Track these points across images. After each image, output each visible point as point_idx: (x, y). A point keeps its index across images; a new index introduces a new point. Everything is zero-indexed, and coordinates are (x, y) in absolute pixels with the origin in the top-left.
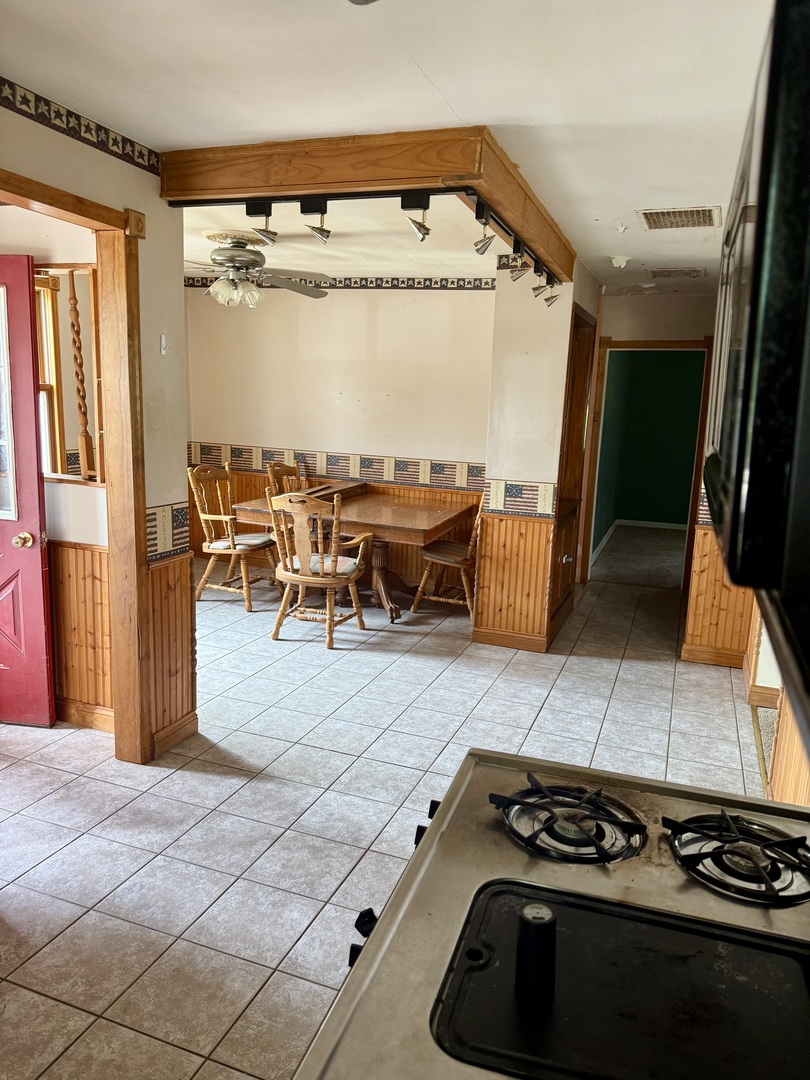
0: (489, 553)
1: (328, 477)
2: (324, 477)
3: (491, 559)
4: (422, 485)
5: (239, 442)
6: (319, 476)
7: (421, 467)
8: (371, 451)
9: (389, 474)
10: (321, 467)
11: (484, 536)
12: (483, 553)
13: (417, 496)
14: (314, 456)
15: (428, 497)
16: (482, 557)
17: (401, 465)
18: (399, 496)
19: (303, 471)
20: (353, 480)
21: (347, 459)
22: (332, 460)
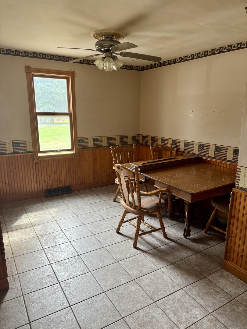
0: (236, 216)
1: (184, 152)
2: (183, 152)
3: (238, 220)
4: (228, 161)
5: (154, 135)
6: (181, 152)
7: (228, 151)
8: (204, 140)
9: (212, 153)
10: (182, 147)
11: (234, 203)
12: (233, 215)
13: (225, 166)
14: (179, 142)
15: (231, 167)
16: (232, 217)
17: (218, 149)
18: (216, 165)
19: (174, 148)
20: (195, 154)
21: (193, 144)
22: (187, 144)
